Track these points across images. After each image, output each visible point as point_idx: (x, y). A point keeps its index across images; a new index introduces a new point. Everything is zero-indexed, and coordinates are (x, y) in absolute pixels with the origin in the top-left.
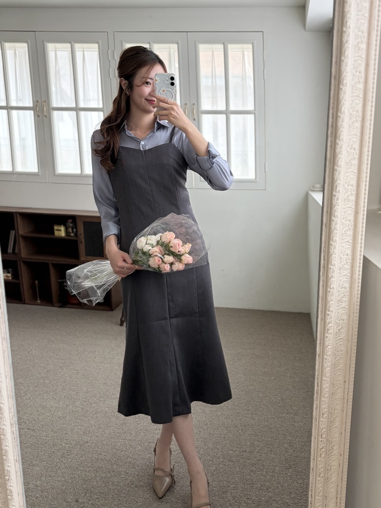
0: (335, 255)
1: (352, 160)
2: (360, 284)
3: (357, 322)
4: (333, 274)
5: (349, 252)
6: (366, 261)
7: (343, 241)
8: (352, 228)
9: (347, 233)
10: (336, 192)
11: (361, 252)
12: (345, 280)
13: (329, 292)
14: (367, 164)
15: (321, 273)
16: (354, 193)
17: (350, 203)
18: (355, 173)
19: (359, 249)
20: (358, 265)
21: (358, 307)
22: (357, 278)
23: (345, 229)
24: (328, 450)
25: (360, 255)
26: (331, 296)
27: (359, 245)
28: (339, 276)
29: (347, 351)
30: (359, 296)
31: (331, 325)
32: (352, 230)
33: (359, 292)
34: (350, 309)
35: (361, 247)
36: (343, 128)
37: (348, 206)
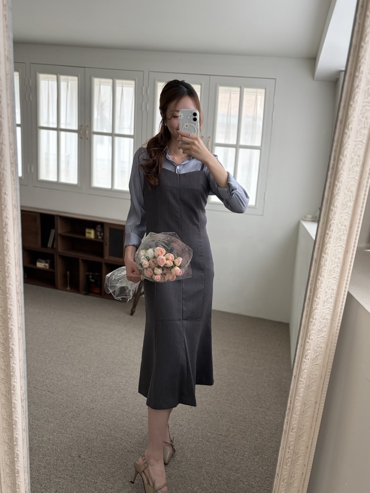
0: (321, 290)
1: (348, 202)
2: (341, 318)
3: (334, 351)
4: (317, 306)
5: (335, 287)
6: (350, 297)
7: (330, 277)
8: (340, 265)
9: (335, 269)
11: (346, 288)
12: (328, 312)
13: (312, 322)
14: (362, 207)
15: (306, 304)
16: (346, 233)
17: (341, 242)
18: (349, 214)
19: (344, 286)
21: (337, 338)
22: (339, 312)
23: (333, 266)
24: (293, 460)
25: (345, 291)
26: (313, 326)
27: (345, 282)
28: (322, 308)
29: (322, 376)
30: (339, 328)
31: (309, 351)
32: (340, 268)
33: (340, 325)
34: (328, 339)
35: (346, 284)
36: (344, 171)
37: (339, 244)
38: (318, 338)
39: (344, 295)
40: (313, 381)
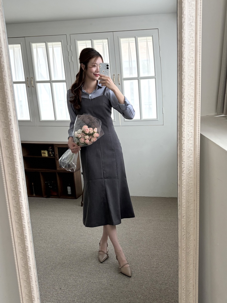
0: (184, 132)
2: (199, 148)
3: (199, 168)
4: (184, 142)
5: (193, 131)
6: (202, 137)
7: (189, 125)
8: (193, 118)
9: (191, 121)
10: (183, 99)
12: (191, 146)
13: (183, 152)
15: (178, 142)
16: (193, 100)
17: (191, 105)
19: (198, 129)
20: (197, 138)
21: (199, 160)
22: (197, 145)
23: (190, 119)
24: (187, 237)
25: (199, 133)
26: (184, 154)
27: (198, 127)
28: (187, 143)
29: (195, 184)
30: (199, 154)
31: (184, 169)
32: (193, 120)
33: (199, 152)
34: (194, 161)
36: (185, 66)
37: (191, 107)
38: (188, 161)
39: (199, 135)
40: (190, 187)
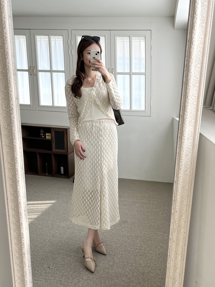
0: (185, 132)
2: (197, 147)
4: (184, 141)
5: (193, 130)
7: (190, 125)
8: (194, 118)
11: (198, 130)
12: (190, 145)
13: (182, 150)
15: (178, 141)
16: (196, 100)
20: (197, 137)
21: (196, 159)
22: (196, 144)
23: (191, 119)
25: (198, 132)
26: (183, 152)
28: (187, 142)
29: (190, 181)
30: (197, 153)
31: (182, 167)
33: (197, 151)
34: (192, 159)
35: (199, 128)
36: (192, 67)
37: (193, 107)
38: (186, 159)
40: (185, 184)
